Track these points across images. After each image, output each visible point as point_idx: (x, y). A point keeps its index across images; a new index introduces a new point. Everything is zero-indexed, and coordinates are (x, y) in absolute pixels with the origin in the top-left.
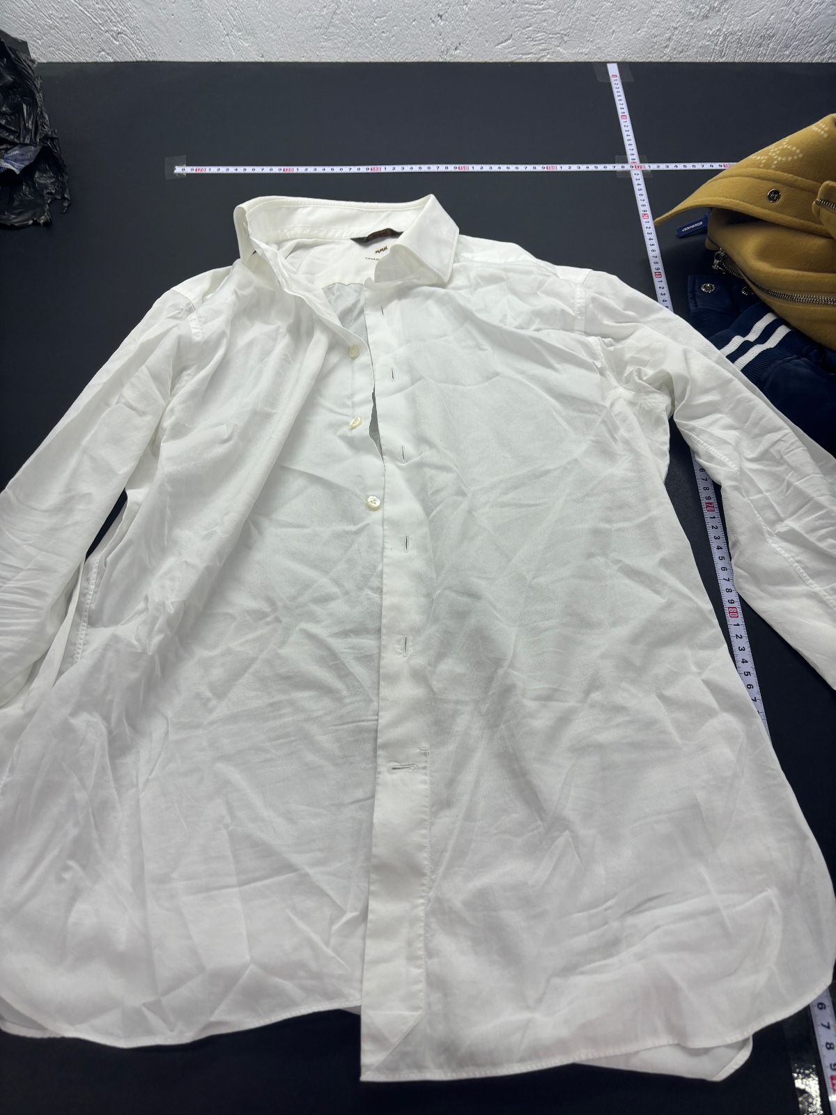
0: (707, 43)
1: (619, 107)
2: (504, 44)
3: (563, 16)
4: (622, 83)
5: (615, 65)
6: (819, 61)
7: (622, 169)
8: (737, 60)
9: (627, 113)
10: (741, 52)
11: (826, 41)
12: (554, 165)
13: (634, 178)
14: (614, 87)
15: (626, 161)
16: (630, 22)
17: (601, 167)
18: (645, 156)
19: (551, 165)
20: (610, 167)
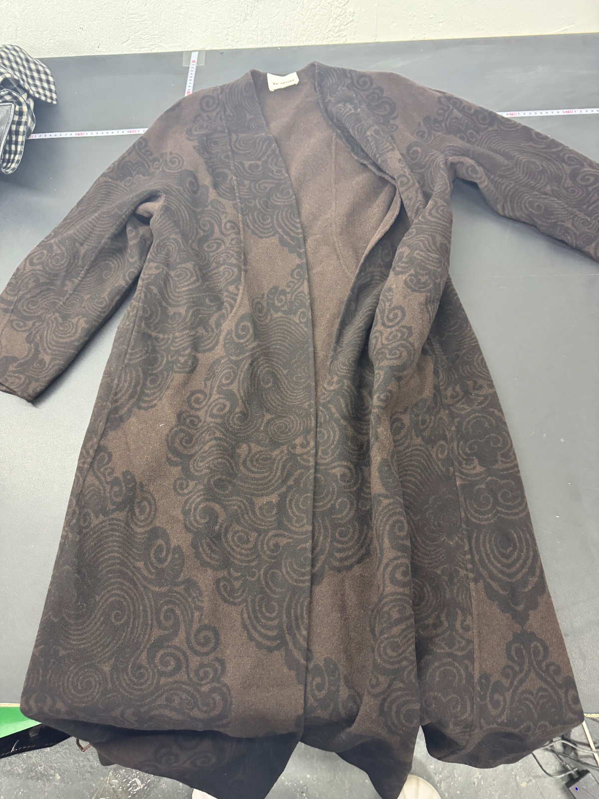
0: (253, 36)
1: (188, 85)
2: (127, 43)
3: (156, 24)
4: (196, 66)
5: (197, 52)
6: (327, 43)
8: (274, 45)
10: (275, 40)
11: (327, 31)
14: (190, 69)
16: (199, 26)
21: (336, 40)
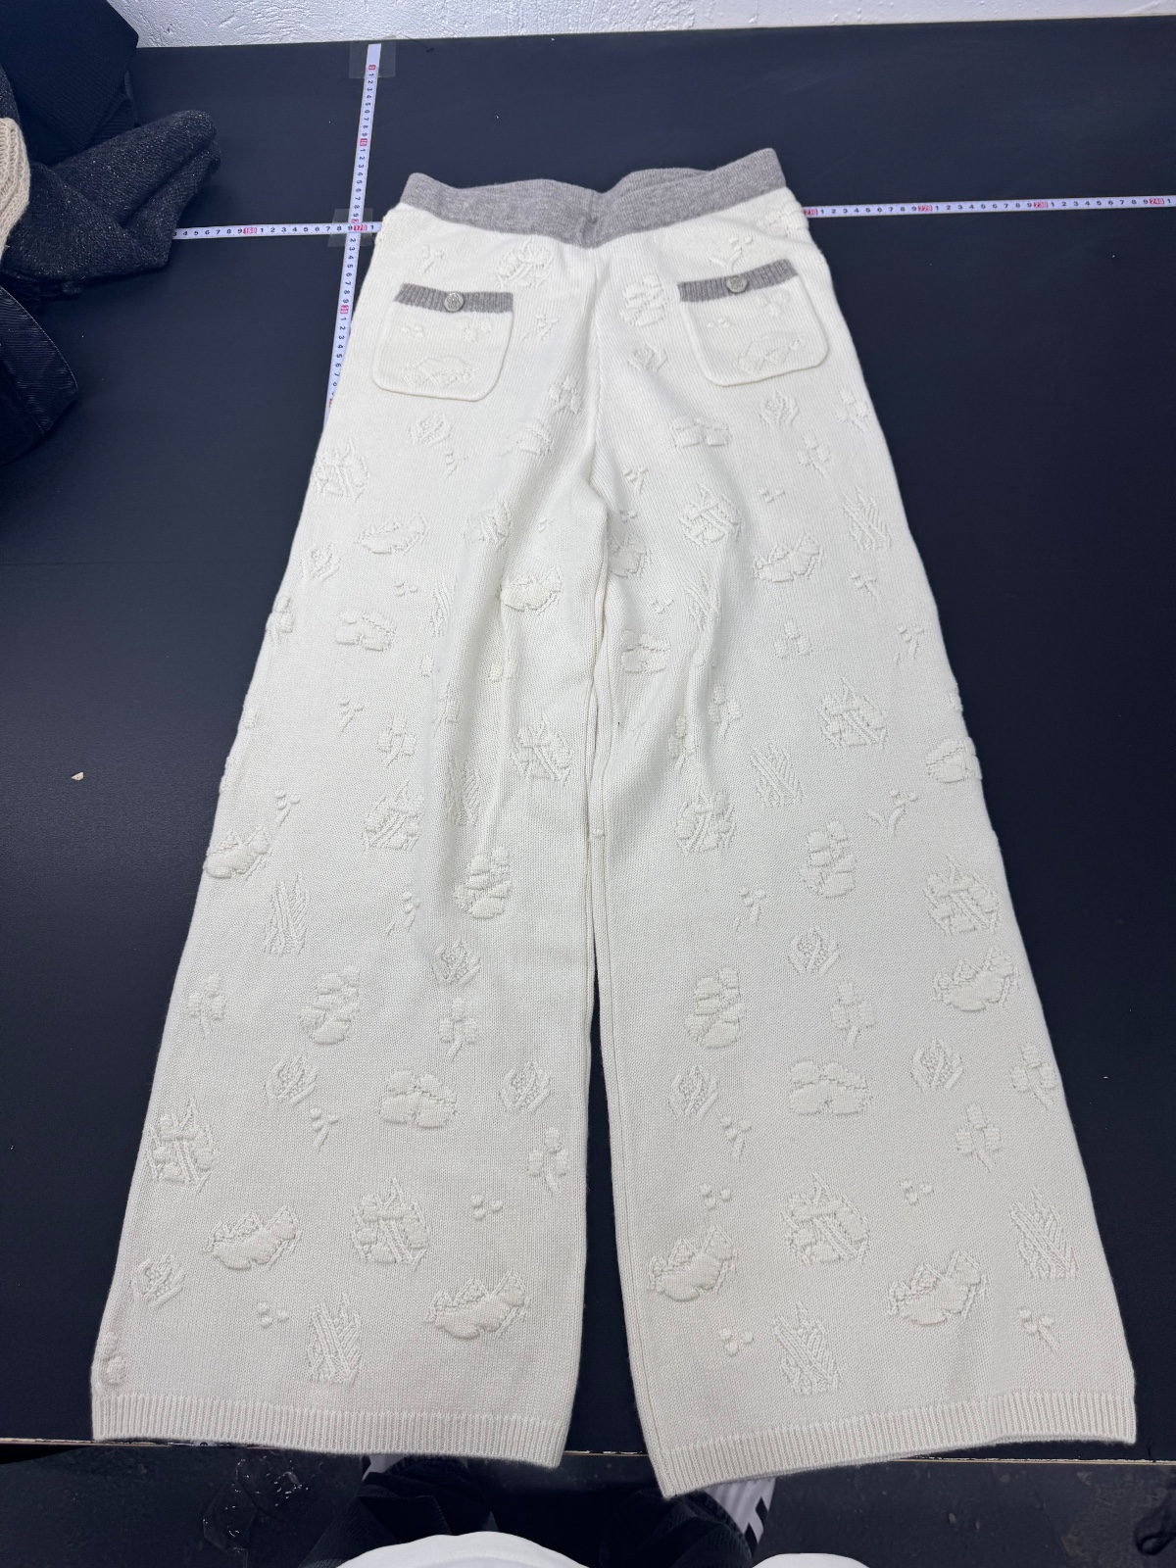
0: (498, 12)
1: (363, 122)
2: (230, 22)
4: (379, 79)
5: (379, 46)
6: (652, 29)
7: (337, 232)
9: (369, 137)
10: (545, 22)
12: (254, 226)
13: (349, 244)
14: (366, 85)
15: (345, 219)
17: (312, 229)
18: (371, 210)
19: (249, 226)
20: (323, 229)
21: (673, 23)
